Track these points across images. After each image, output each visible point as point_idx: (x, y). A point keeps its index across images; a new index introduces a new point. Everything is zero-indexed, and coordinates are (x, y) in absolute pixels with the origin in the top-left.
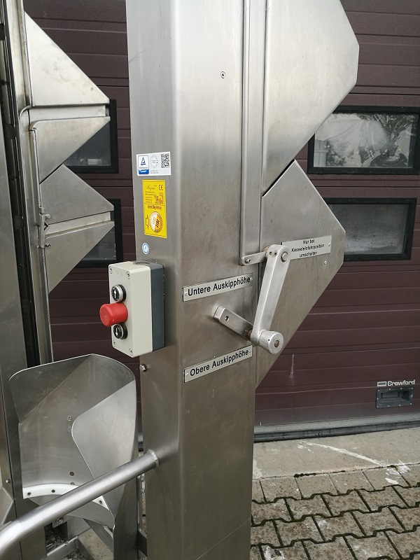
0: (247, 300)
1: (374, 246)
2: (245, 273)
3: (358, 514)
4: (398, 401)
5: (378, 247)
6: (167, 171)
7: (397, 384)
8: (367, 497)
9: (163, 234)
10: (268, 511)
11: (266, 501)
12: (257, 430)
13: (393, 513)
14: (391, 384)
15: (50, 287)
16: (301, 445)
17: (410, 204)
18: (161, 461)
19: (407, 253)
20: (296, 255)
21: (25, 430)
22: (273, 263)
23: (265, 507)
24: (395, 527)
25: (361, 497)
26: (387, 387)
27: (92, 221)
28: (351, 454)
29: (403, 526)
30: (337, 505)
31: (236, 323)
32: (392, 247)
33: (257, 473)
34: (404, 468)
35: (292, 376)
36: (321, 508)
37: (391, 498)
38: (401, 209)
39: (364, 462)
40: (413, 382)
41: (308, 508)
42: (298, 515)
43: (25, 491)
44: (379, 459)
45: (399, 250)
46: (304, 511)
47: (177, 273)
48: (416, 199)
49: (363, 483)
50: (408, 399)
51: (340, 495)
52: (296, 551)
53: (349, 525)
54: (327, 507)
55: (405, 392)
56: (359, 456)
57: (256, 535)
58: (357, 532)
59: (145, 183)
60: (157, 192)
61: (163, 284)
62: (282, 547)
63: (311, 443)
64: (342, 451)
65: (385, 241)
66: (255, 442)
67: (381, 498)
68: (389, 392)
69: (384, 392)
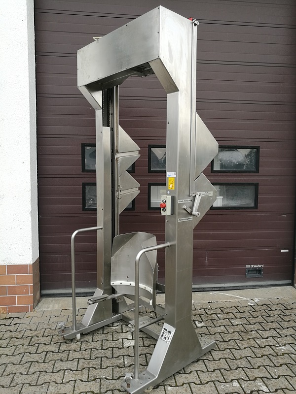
0: (191, 205)
1: (241, 203)
2: (191, 198)
3: (234, 313)
4: (257, 275)
5: (243, 203)
6: (175, 176)
7: (255, 266)
8: (239, 309)
9: (173, 189)
10: (197, 312)
11: (196, 310)
12: (194, 286)
13: (249, 313)
14: (252, 266)
15: (120, 213)
16: (211, 293)
17: (256, 185)
19: (256, 207)
20: (203, 196)
21: (113, 260)
22: (197, 196)
23: (195, 311)
24: (249, 316)
25: (237, 309)
26: (251, 268)
27: (133, 190)
28: (234, 296)
29: (253, 316)
30: (225, 311)
31: (189, 210)
32: (249, 204)
33: (193, 302)
34: (257, 300)
35: (206, 261)
36: (220, 311)
37: (249, 309)
38: (252, 187)
39: (239, 298)
40: (263, 266)
41: (214, 312)
42: (210, 313)
43: (112, 283)
44: (246, 297)
45: (252, 205)
46: (212, 312)
47: (177, 197)
48: (258, 183)
49: (239, 305)
50: (261, 274)
51: (227, 308)
52: (208, 322)
53: (231, 315)
54: (222, 311)
55: (259, 271)
56: (237, 297)
57: (193, 318)
58: (234, 317)
59: (169, 178)
61: (173, 200)
62: (203, 321)
63: (216, 292)
65: (246, 201)
66: (193, 292)
67: (245, 309)
68: (252, 271)
69: (250, 271)
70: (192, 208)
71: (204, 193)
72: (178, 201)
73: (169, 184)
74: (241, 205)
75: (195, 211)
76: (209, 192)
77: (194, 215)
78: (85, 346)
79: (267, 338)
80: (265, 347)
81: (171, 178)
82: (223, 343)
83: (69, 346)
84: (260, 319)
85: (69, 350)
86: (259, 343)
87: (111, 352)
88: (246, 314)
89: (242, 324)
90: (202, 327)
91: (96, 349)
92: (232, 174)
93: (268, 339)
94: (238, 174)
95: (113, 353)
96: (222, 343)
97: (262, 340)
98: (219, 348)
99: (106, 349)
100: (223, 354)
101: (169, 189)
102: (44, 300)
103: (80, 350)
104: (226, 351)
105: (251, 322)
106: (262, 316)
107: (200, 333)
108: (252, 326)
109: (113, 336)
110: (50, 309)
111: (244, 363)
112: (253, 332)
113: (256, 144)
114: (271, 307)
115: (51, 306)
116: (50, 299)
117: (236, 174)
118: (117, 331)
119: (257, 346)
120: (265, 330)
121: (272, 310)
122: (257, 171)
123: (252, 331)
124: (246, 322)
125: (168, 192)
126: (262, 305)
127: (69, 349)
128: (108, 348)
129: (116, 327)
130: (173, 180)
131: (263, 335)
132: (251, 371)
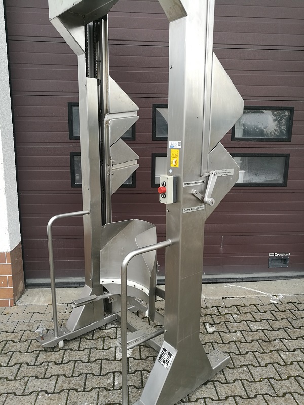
0: (203, 189)
1: (267, 179)
2: (203, 179)
3: (253, 314)
4: (281, 265)
5: (269, 179)
6: (180, 147)
7: (280, 255)
8: (259, 307)
9: (178, 166)
10: (208, 311)
11: (207, 307)
12: (204, 277)
13: (272, 313)
14: (276, 254)
15: (112, 193)
16: (226, 285)
17: (287, 157)
18: (173, 244)
19: (285, 184)
20: (220, 175)
21: (103, 253)
22: (212, 176)
23: (206, 310)
24: (272, 319)
25: (257, 307)
26: (274, 256)
27: (130, 164)
28: (253, 290)
29: (276, 318)
30: (242, 310)
31: (199, 196)
32: (277, 180)
33: (203, 297)
34: (280, 296)
35: (222, 248)
36: (236, 310)
37: (272, 308)
38: (282, 160)
39: (260, 293)
40: (289, 254)
41: (229, 311)
42: (223, 313)
43: (101, 281)
44: (268, 292)
45: (281, 182)
46: (227, 312)
47: (182, 178)
48: (289, 154)
49: (259, 302)
50: (286, 264)
51: (245, 306)
52: (221, 326)
53: (249, 317)
54: (238, 310)
55: (284, 260)
56: (257, 291)
57: (202, 319)
58: (253, 319)
59: (172, 150)
60: (176, 153)
61: (177, 181)
62: (215, 324)
63: (232, 285)
64: (248, 288)
66: (203, 283)
67: (267, 308)
68: (275, 259)
69: (273, 259)
70: (203, 192)
71: (221, 171)
72: (184, 184)
73: (172, 159)
74: (267, 181)
75: (208, 197)
76: (228, 170)
77: (206, 203)
78: (68, 357)
79: (295, 350)
80: (292, 363)
81: (174, 150)
82: (239, 357)
83: (49, 356)
84: (284, 323)
85: (49, 363)
86: (284, 357)
87: (100, 366)
88: (268, 315)
89: (262, 330)
90: (213, 332)
91: (81, 361)
92: (257, 143)
93: (296, 353)
94: (265, 143)
95: (101, 367)
96: (237, 357)
97: (288, 354)
98: (234, 364)
99: (94, 362)
100: (239, 373)
101: (172, 165)
102: (29, 290)
103: (62, 363)
104: (242, 368)
105: (274, 327)
106: (287, 319)
107: (211, 341)
108: (275, 333)
109: (104, 343)
110: (34, 303)
111: (265, 387)
112: (277, 341)
113: (290, 105)
114: (298, 306)
115: (36, 299)
116: (37, 289)
117: (262, 143)
118: (110, 335)
119: (282, 363)
120: (292, 339)
121: (299, 310)
122: (289, 139)
123: (275, 340)
124: (267, 326)
125: (171, 171)
126: (288, 303)
127: (48, 360)
128: (96, 360)
129: (110, 330)
130: (177, 152)
131: (289, 346)
132: (274, 400)
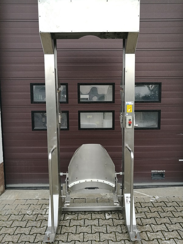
1: (148, 125)
3: (137, 208)
4: (160, 178)
7: (158, 171)
8: (142, 204)
13: (149, 208)
25: (140, 204)
26: (155, 173)
28: (141, 193)
29: (151, 211)
32: (154, 125)
34: (157, 197)
37: (151, 205)
39: (144, 195)
40: (164, 171)
44: (149, 195)
49: (143, 201)
50: (163, 177)
52: (115, 215)
55: (162, 175)
56: (143, 194)
62: (111, 213)
64: (138, 192)
65: (152, 123)
67: (146, 205)
68: (156, 174)
69: (154, 174)
79: (157, 232)
80: (153, 240)
82: (121, 235)
84: (155, 214)
86: (149, 235)
88: (146, 209)
89: (140, 218)
90: (109, 219)
96: (119, 235)
97: (152, 233)
98: (116, 239)
99: (32, 235)
102: (7, 191)
103: (13, 235)
104: (121, 242)
105: (148, 216)
106: (158, 212)
107: (106, 224)
108: (148, 220)
109: (41, 223)
110: (8, 198)
112: (147, 226)
113: (159, 81)
114: (167, 204)
115: (10, 196)
116: (12, 191)
119: (147, 239)
120: (157, 225)
121: (167, 207)
122: (160, 101)
124: (144, 216)
126: (161, 202)
131: (154, 228)
